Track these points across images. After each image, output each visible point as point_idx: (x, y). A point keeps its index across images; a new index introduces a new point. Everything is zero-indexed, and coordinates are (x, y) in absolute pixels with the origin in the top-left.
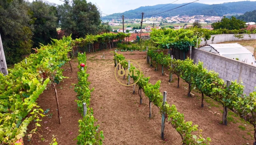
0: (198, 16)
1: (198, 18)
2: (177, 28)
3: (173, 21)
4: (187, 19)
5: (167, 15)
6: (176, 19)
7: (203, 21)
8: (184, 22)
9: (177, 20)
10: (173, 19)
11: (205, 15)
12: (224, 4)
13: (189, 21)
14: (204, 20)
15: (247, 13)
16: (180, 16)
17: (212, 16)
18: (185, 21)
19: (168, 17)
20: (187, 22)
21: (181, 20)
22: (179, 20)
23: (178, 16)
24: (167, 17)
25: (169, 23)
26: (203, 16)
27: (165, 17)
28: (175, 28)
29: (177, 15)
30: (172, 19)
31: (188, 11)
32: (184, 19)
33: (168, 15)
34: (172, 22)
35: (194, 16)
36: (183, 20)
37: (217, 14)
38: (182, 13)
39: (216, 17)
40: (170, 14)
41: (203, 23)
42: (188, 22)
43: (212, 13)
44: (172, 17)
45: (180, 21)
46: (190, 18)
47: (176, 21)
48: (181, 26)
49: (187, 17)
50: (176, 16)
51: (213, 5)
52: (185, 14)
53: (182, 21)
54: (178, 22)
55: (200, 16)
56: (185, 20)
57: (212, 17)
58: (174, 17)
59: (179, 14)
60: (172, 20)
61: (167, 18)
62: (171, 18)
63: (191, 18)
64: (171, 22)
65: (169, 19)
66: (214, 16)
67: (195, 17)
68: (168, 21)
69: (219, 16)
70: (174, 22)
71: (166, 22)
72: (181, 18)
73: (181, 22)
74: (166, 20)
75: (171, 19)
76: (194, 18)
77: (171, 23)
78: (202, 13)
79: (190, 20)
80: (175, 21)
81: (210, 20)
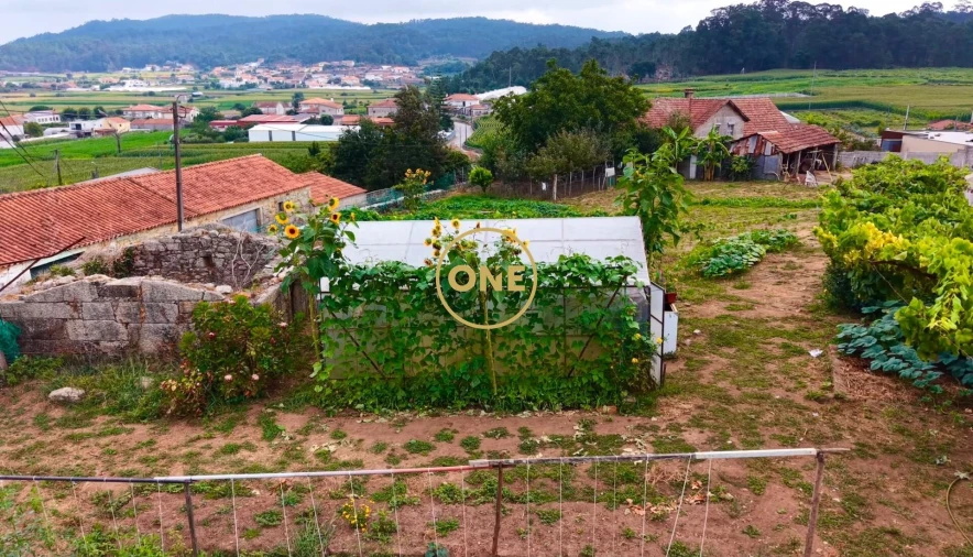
0: (336, 63)
1: (338, 72)
2: (271, 109)
3: (243, 83)
4: (300, 74)
5: (217, 60)
6: (253, 73)
7: (357, 81)
8: (287, 87)
9: (259, 78)
10: (242, 75)
11: (358, 60)
12: (413, 23)
13: (307, 83)
14: (358, 77)
15: (495, 54)
16: (268, 64)
17: (383, 63)
18: (289, 81)
19: (222, 65)
20: (299, 87)
21: (274, 80)
22: (266, 80)
23: (262, 65)
24: (217, 65)
25: (230, 89)
26: (353, 63)
27: (209, 67)
28: (263, 109)
29: (256, 61)
30: (239, 74)
31: (295, 45)
32: (287, 75)
33: (220, 56)
34: (242, 88)
35: (322, 64)
36: (281, 80)
37: (398, 57)
38: (273, 52)
39: (397, 69)
40: (226, 56)
41: (358, 88)
42: (304, 86)
43: (379, 52)
44: (237, 66)
45: (272, 83)
46: (306, 70)
47: (256, 81)
48: (285, 104)
49: (294, 67)
50: (254, 65)
51: (380, 26)
52: (285, 56)
53: (278, 82)
54: (264, 87)
55: (344, 62)
56: (288, 78)
57: (385, 67)
58: (246, 67)
59: (262, 55)
60: (239, 80)
61: (218, 70)
62: (234, 69)
63: (313, 69)
64: (237, 84)
65: (224, 75)
66: (388, 63)
67: (325, 68)
68: (226, 82)
69: (406, 63)
70: (250, 86)
71: (218, 87)
72: (275, 72)
73: (277, 85)
74: (212, 76)
75: (233, 76)
76: (321, 69)
77: (237, 89)
78: (347, 55)
79: (309, 77)
80: (253, 81)
81: (379, 78)
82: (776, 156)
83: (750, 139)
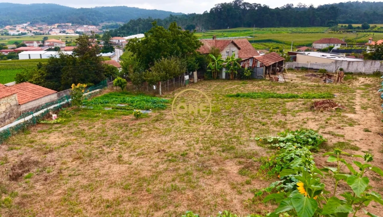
0: (63, 24)
1: (63, 28)
2: (31, 44)
3: (20, 33)
4: (47, 29)
5: (7, 23)
6: (25, 28)
7: (73, 32)
8: (41, 34)
9: (28, 30)
10: (20, 29)
11: (73, 23)
12: (96, 8)
13: (50, 32)
14: (73, 30)
15: (131, 21)
16: (32, 24)
17: (84, 24)
18: (42, 32)
19: (10, 25)
20: (46, 34)
21: (35, 31)
22: (31, 31)
23: (29, 25)
24: (8, 25)
25: (13, 35)
26: (71, 24)
27: (3, 26)
28: (27, 44)
29: (26, 23)
30: (18, 28)
31: (44, 17)
32: (41, 29)
33: (9, 21)
34: (19, 35)
35: (57, 25)
36: (38, 31)
37: (91, 22)
38: (34, 19)
39: (90, 27)
40: (12, 21)
41: (74, 35)
42: (49, 34)
43: (82, 20)
44: (17, 25)
45: (34, 33)
46: (49, 27)
47: (26, 32)
48: (38, 42)
49: (44, 26)
50: (25, 25)
51: (82, 9)
52: (40, 21)
53: (37, 32)
54: (30, 34)
55: (67, 24)
56: (41, 30)
57: (85, 26)
58: (21, 26)
59: (29, 21)
60: (18, 31)
61: (8, 27)
62: (15, 27)
63: (53, 27)
64: (17, 33)
65: (11, 29)
66: (86, 24)
67: (58, 26)
68: (11, 32)
69: (94, 24)
70: (23, 34)
71: (8, 34)
72: (35, 28)
73: (36, 34)
74: (5, 30)
75: (15, 29)
76: (56, 27)
77: (17, 35)
78: (68, 21)
79: (51, 30)
80: (25, 32)
81: (83, 31)
82: (262, 68)
83: (250, 60)
